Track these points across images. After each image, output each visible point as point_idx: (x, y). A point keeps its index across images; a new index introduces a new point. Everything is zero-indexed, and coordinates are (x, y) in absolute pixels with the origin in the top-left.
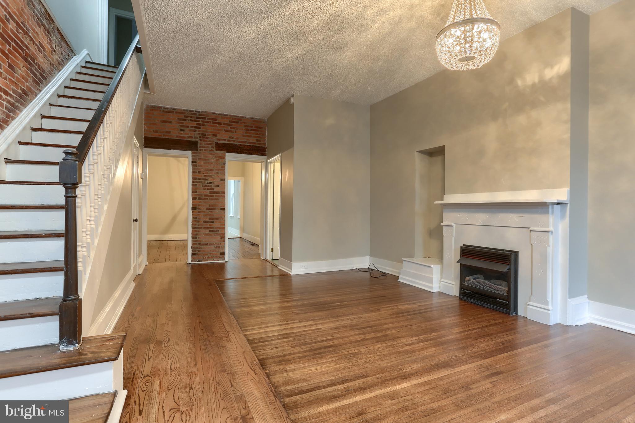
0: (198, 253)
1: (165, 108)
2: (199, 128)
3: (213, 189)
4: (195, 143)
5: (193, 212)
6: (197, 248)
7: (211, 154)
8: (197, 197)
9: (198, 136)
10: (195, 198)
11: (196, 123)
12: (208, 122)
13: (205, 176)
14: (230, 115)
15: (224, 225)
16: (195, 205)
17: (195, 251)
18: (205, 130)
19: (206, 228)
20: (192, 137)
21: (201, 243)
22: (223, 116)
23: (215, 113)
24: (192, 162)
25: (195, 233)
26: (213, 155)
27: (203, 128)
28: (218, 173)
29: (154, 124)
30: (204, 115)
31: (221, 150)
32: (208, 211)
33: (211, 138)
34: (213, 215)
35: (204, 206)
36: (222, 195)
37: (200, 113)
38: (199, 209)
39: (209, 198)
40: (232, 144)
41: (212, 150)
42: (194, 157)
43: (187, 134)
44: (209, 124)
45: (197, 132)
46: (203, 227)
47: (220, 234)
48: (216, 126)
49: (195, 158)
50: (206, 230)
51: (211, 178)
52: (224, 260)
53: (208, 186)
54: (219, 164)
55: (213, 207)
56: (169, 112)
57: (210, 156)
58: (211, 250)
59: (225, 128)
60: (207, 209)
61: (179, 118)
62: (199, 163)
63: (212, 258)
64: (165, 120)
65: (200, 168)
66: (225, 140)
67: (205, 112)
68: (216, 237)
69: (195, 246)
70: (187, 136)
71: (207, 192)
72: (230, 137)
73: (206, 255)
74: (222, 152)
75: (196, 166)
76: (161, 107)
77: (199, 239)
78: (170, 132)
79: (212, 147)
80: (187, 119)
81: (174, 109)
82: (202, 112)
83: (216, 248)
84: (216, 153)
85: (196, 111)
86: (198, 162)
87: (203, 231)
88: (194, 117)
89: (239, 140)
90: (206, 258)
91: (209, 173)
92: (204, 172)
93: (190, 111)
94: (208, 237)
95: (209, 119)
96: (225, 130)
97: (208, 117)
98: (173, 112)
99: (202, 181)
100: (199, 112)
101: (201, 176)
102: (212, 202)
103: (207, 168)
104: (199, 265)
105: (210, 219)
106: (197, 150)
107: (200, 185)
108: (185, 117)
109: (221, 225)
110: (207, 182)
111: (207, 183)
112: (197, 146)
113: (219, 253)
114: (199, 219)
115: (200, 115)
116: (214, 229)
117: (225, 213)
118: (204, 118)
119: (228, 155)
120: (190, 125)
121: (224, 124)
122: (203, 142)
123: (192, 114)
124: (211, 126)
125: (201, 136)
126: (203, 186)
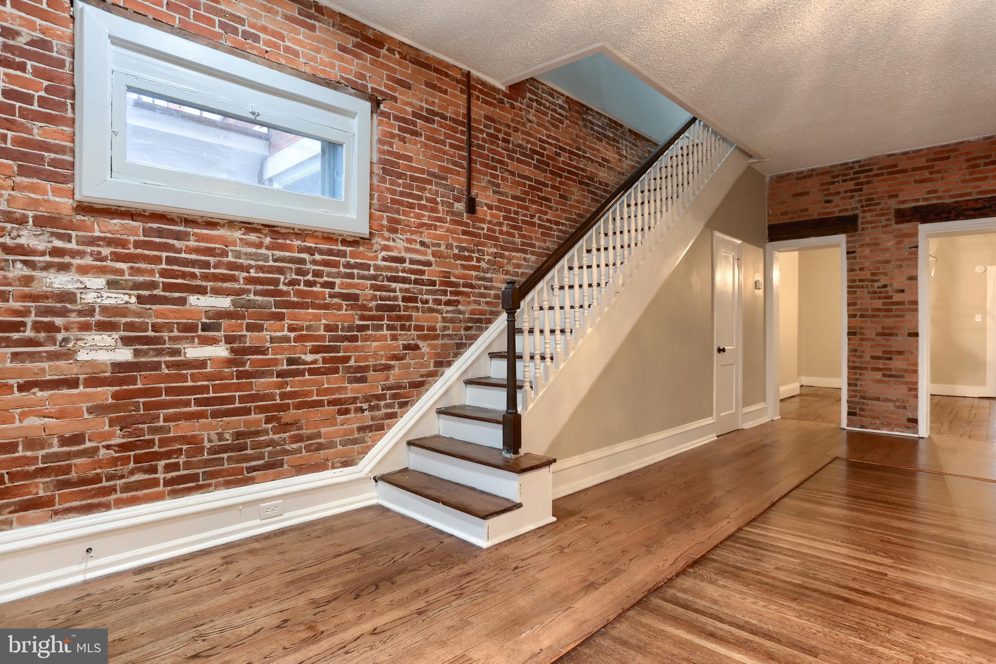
0: (860, 412)
1: (798, 173)
2: (861, 190)
3: (891, 297)
4: (855, 218)
5: (849, 339)
6: (858, 403)
7: (886, 232)
8: (858, 314)
9: (859, 205)
10: (855, 316)
11: (853, 182)
12: (878, 175)
14: (927, 149)
15: (916, 365)
16: (855, 327)
17: (855, 408)
18: (872, 191)
19: (875, 369)
20: (846, 210)
21: (867, 395)
22: (911, 155)
23: (893, 155)
24: (848, 253)
25: (855, 376)
26: (891, 232)
27: (869, 189)
28: (901, 266)
29: (783, 202)
30: (869, 165)
31: (909, 221)
32: (880, 338)
33: (885, 203)
34: (891, 346)
35: (871, 329)
36: (912, 307)
37: (862, 163)
38: (863, 334)
39: (882, 313)
40: (933, 205)
41: (887, 226)
42: (852, 243)
43: (838, 206)
44: (880, 178)
45: (857, 198)
46: (870, 366)
47: (907, 383)
48: (896, 179)
49: (852, 245)
50: (876, 373)
51: (887, 277)
52: (917, 433)
53: (880, 292)
54: (904, 248)
55: (890, 331)
56: (805, 177)
57: (884, 236)
58: (886, 411)
59: (918, 178)
60: (878, 334)
61: (822, 182)
62: (861, 252)
63: (889, 425)
64: (799, 191)
65: (863, 260)
66: (917, 200)
67: (871, 159)
68: (897, 387)
69: (853, 399)
70: (837, 210)
71: (879, 303)
72: (929, 193)
73: (878, 418)
74: (910, 225)
75: (855, 258)
76: (792, 173)
77: (861, 389)
78: (807, 210)
79: (887, 220)
80: (836, 180)
81: (812, 170)
82: (864, 160)
83: (898, 407)
84: (897, 230)
85: (853, 163)
86: (858, 250)
87: (870, 376)
88: (849, 174)
89: (951, 193)
90: (876, 423)
91: (881, 268)
92: (871, 268)
93: (842, 165)
94: (879, 385)
95: (880, 169)
96: (916, 181)
97: (878, 166)
98: (812, 175)
99: (867, 285)
100: (858, 162)
101: (867, 274)
102: (890, 322)
103: (878, 259)
104: (862, 434)
105: (884, 352)
106: (857, 230)
107: (863, 292)
108: (833, 177)
109: (908, 365)
111: (878, 287)
112: (857, 224)
113: (905, 419)
114: (862, 352)
115: (860, 166)
116: (893, 373)
117: (917, 341)
118: (871, 170)
119: (924, 229)
120: (842, 190)
121: (914, 170)
122: (868, 214)
123: (846, 169)
124: (884, 180)
125: (864, 203)
126: (869, 293)
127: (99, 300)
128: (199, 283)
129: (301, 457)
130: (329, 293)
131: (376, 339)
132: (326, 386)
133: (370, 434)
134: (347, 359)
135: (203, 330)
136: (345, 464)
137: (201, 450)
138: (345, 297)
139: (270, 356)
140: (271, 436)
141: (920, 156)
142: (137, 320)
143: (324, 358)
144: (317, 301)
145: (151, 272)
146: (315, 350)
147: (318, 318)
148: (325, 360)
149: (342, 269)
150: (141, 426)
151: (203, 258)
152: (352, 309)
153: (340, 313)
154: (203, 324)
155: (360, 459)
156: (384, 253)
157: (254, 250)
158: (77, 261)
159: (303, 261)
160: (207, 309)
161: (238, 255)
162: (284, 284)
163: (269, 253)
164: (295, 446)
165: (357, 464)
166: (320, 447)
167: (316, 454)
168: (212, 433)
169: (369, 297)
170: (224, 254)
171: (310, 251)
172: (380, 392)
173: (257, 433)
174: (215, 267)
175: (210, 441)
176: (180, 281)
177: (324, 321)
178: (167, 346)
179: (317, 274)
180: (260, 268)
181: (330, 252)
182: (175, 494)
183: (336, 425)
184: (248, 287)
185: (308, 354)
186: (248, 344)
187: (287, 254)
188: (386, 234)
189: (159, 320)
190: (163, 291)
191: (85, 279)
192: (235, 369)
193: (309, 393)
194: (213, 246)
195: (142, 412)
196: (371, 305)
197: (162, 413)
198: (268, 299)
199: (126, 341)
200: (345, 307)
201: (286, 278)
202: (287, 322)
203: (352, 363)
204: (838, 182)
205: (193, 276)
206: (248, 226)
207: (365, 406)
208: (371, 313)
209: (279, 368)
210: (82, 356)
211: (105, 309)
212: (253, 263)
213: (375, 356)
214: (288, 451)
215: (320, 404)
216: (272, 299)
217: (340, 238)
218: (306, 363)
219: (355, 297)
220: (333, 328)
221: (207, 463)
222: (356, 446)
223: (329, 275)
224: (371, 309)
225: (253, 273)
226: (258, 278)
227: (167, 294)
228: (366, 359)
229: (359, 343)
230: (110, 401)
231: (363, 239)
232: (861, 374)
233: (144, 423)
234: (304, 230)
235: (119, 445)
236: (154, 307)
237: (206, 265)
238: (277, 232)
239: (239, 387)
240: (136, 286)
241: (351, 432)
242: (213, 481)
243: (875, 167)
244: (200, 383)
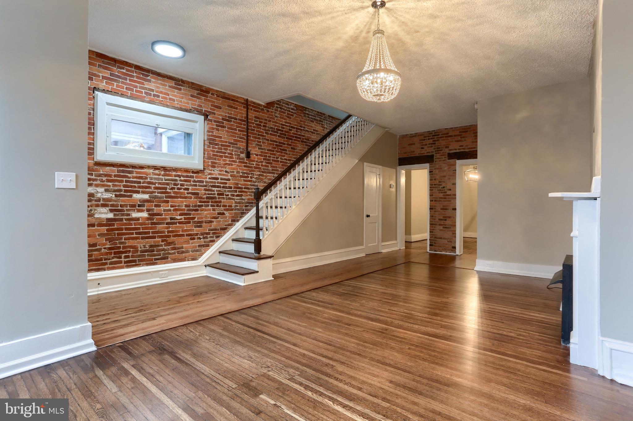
0: (434, 245)
1: (411, 134)
2: (435, 144)
3: (446, 192)
4: (432, 156)
5: (430, 211)
6: (433, 240)
7: (444, 163)
8: (434, 200)
9: (434, 150)
10: (432, 201)
11: (432, 140)
12: (441, 137)
13: (439, 182)
14: (460, 127)
15: (455, 223)
16: (432, 206)
17: (432, 243)
18: (439, 144)
19: (440, 225)
20: (429, 152)
21: (437, 237)
22: (454, 129)
23: (447, 129)
24: (430, 172)
25: (432, 228)
26: (446, 163)
28: (450, 179)
29: (404, 148)
30: (438, 132)
31: (453, 159)
32: (442, 211)
33: (444, 150)
34: (446, 214)
35: (439, 207)
36: (454, 197)
38: (435, 209)
39: (443, 200)
40: (461, 152)
41: (444, 160)
42: (431, 168)
43: (426, 150)
44: (442, 139)
45: (433, 147)
46: (438, 223)
47: (452, 231)
48: (448, 139)
51: (445, 183)
52: (456, 253)
53: (442, 190)
54: (451, 171)
55: (446, 208)
56: (413, 137)
57: (444, 165)
58: (444, 243)
59: (456, 139)
60: (442, 209)
61: (420, 139)
63: (445, 250)
64: (411, 143)
65: (436, 176)
66: (456, 149)
67: (439, 130)
68: (448, 233)
69: (432, 238)
70: (426, 152)
71: (441, 195)
72: (460, 146)
73: (441, 247)
74: (453, 160)
75: (432, 174)
76: (408, 135)
77: (435, 234)
78: (414, 152)
79: (445, 158)
80: (425, 138)
81: (416, 134)
82: (436, 130)
83: (449, 242)
84: (449, 162)
85: (432, 131)
86: (434, 171)
87: (439, 228)
88: (430, 136)
89: (468, 147)
90: (440, 249)
91: (442, 179)
92: (439, 179)
93: (428, 132)
94: (442, 232)
95: (442, 134)
96: (455, 141)
97: (442, 133)
98: (416, 136)
99: (437, 187)
100: (434, 131)
101: (437, 182)
102: (446, 203)
103: (441, 175)
104: (435, 254)
105: (444, 217)
106: (433, 162)
107: (435, 190)
109: (452, 223)
110: (441, 187)
111: (441, 188)
112: (433, 159)
113: (451, 247)
114: (435, 217)
115: (435, 133)
116: (447, 226)
117: (456, 212)
118: (438, 135)
119: (459, 162)
120: (428, 143)
121: (455, 136)
122: (438, 155)
123: (429, 134)
124: (444, 140)
125: (436, 150)
126: (438, 190)
127: (102, 196)
128: (137, 189)
129: (175, 256)
130: (187, 192)
131: (206, 210)
132: (185, 228)
133: (203, 248)
134: (194, 218)
135: (138, 207)
136: (193, 259)
137: (137, 251)
138: (193, 194)
139: (163, 217)
140: (163, 247)
141: (457, 130)
142: (115, 203)
143: (184, 217)
144: (182, 196)
145: (120, 186)
146: (181, 215)
147: (182, 202)
148: (185, 219)
149: (192, 183)
150: (116, 241)
151: (138, 180)
152: (196, 199)
153: (191, 200)
154: (138, 204)
155: (199, 258)
156: (209, 176)
157: (157, 177)
158: (95, 183)
159: (176, 180)
160: (140, 199)
161: (151, 179)
162: (169, 189)
163: (163, 177)
164: (173, 251)
165: (198, 260)
166: (183, 252)
167: (181, 255)
168: (142, 245)
169: (203, 194)
170: (146, 178)
171: (179, 176)
172: (208, 231)
173: (158, 246)
174: (143, 184)
175: (141, 248)
176: (130, 189)
177: (185, 203)
178: (125, 212)
179: (182, 185)
180: (160, 183)
181: (187, 176)
182: (128, 267)
183: (189, 244)
184: (155, 190)
185: (179, 216)
186: (155, 212)
187: (170, 178)
188: (211, 168)
189: (123, 203)
190: (124, 192)
191: (97, 189)
192: (150, 221)
193: (178, 231)
194: (142, 175)
195: (116, 236)
196: (204, 197)
197: (124, 237)
198: (163, 195)
199: (111, 211)
200: (193, 198)
201: (169, 187)
202: (170, 204)
203: (196, 220)
204: (426, 139)
205: (135, 187)
206: (155, 168)
207: (201, 237)
208: (204, 200)
209: (167, 221)
210: (96, 216)
211: (104, 199)
212: (157, 181)
213: (206, 217)
214: (170, 253)
215: (183, 235)
216: (164, 195)
217: (191, 171)
218: (177, 219)
219: (198, 194)
220: (189, 206)
221: (139, 256)
222: (197, 253)
223: (187, 185)
224: (204, 199)
225: (157, 185)
226: (159, 187)
227: (126, 194)
228: (202, 218)
229: (199, 212)
230: (106, 232)
231: (201, 171)
232: (435, 227)
233: (117, 240)
234: (177, 168)
235: (109, 248)
236: (121, 198)
237: (140, 183)
238: (166, 169)
239: (151, 228)
240: (115, 191)
241: (196, 247)
242: (142, 263)
243: (440, 134)
244: (137, 226)
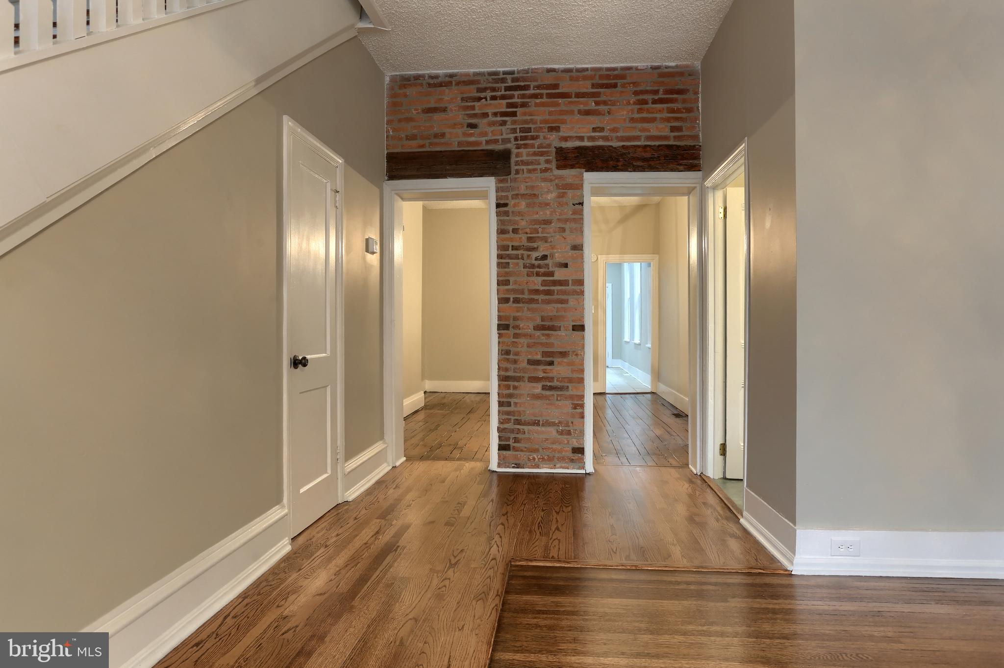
0: (516, 445)
1: (431, 77)
2: (514, 114)
3: (551, 274)
4: (505, 156)
5: (500, 336)
6: (512, 431)
7: (544, 180)
8: (512, 297)
9: (512, 136)
10: (507, 300)
11: (504, 102)
12: (535, 96)
13: (530, 239)
14: (594, 69)
16: (507, 318)
17: (508, 439)
18: (529, 118)
19: (534, 379)
20: (496, 141)
21: (523, 418)
22: (574, 74)
23: (554, 70)
24: (498, 206)
25: (508, 392)
26: (551, 181)
27: (524, 114)
28: (563, 230)
29: (409, 120)
30: (524, 80)
31: (572, 167)
32: (538, 333)
33: (545, 138)
34: (552, 345)
35: (528, 320)
36: (577, 288)
37: (516, 75)
38: (517, 327)
39: (541, 297)
40: (599, 147)
41: (546, 170)
42: (502, 191)
43: (485, 134)
44: (538, 101)
45: (509, 126)
46: (527, 375)
47: (571, 397)
48: (557, 104)
49: (504, 194)
50: (535, 385)
51: (548, 245)
52: (583, 468)
53: (539, 266)
54: (567, 204)
55: (551, 324)
56: (441, 85)
57: (543, 185)
58: (547, 439)
59: (582, 107)
60: (537, 328)
61: (465, 96)
62: (515, 206)
63: (550, 460)
64: (433, 105)
65: (517, 218)
66: (581, 139)
67: (527, 71)
68: (560, 403)
69: (506, 426)
70: (484, 139)
71: (537, 282)
72: (594, 130)
73: (536, 451)
74: (574, 172)
75: (506, 214)
76: (423, 76)
77: (516, 409)
78: (443, 135)
79: (547, 162)
80: (482, 95)
81: (451, 76)
82: (519, 72)
83: (561, 433)
84: (561, 177)
85: (505, 73)
86: (512, 202)
87: (527, 389)
88: (499, 89)
89: (619, 134)
90: (534, 459)
91: (540, 230)
92: (528, 230)
93: (491, 74)
94: (538, 403)
95: (538, 87)
96: (580, 112)
97: (536, 84)
98: (451, 82)
99: (522, 255)
100: (512, 73)
101: (521, 239)
102: (551, 309)
103: (536, 217)
104: (518, 476)
105: (545, 354)
106: (509, 174)
107: (517, 264)
108: (480, 90)
109: (573, 371)
110: (535, 254)
111: (536, 259)
112: (509, 163)
113: (570, 449)
114: (517, 354)
115: (513, 80)
116: (555, 383)
117: (583, 338)
118: (526, 88)
119: (591, 178)
120: (490, 111)
121: (579, 95)
122: (523, 151)
123: (496, 81)
124: (543, 105)
125: (518, 135)
126: (525, 267)
141: (585, 78)
204: (486, 98)
232: (515, 388)
243: (532, 84)
